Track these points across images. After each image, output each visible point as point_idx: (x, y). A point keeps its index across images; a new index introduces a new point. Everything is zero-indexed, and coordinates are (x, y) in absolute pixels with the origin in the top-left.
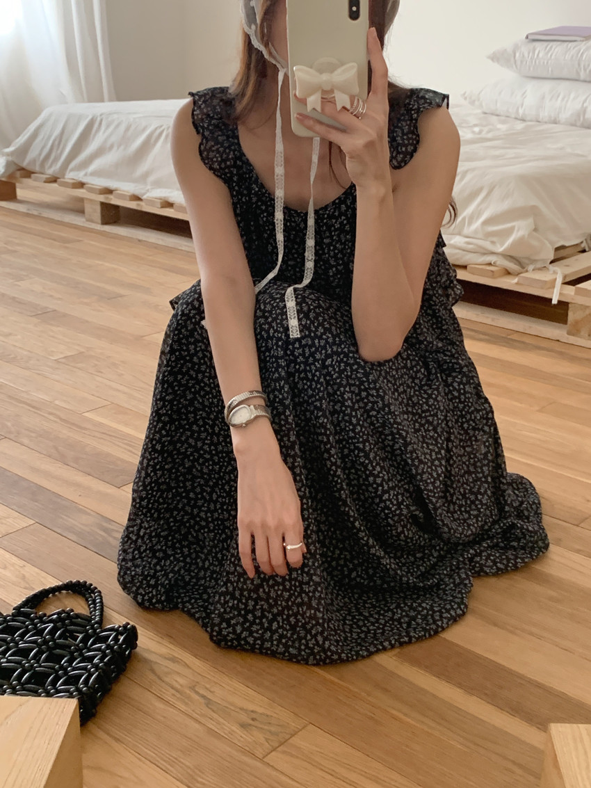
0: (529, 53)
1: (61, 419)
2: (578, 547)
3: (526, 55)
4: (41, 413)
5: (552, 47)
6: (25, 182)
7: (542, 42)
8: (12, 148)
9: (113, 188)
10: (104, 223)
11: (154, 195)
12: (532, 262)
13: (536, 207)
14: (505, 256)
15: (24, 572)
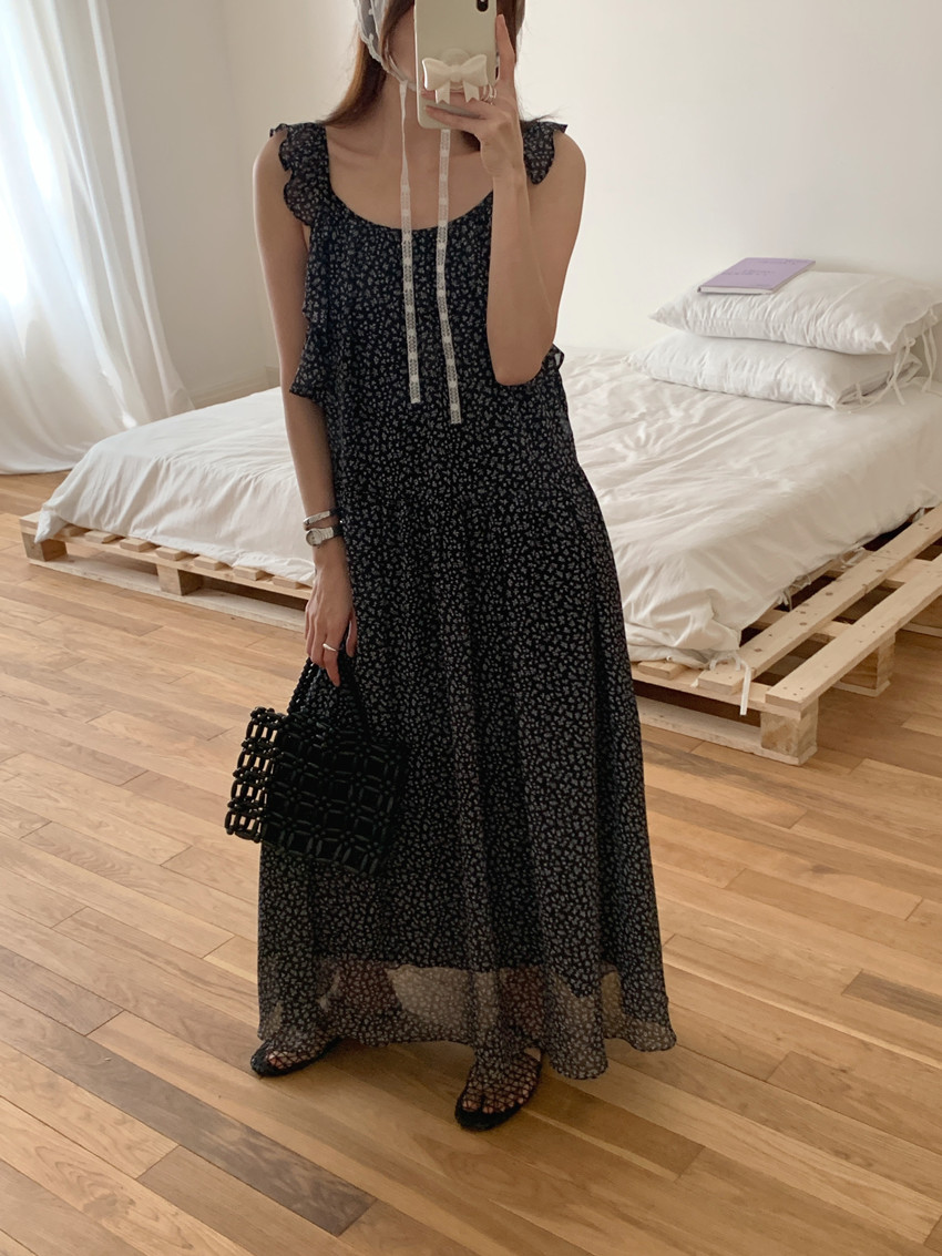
0: (703, 312)
1: (180, 970)
2: (763, 1115)
3: (700, 314)
4: (157, 963)
5: (731, 303)
6: (77, 539)
7: (719, 297)
8: (56, 499)
9: (194, 551)
10: (185, 593)
11: (246, 563)
12: (714, 654)
13: (710, 590)
14: (682, 650)
15: (177, 1223)
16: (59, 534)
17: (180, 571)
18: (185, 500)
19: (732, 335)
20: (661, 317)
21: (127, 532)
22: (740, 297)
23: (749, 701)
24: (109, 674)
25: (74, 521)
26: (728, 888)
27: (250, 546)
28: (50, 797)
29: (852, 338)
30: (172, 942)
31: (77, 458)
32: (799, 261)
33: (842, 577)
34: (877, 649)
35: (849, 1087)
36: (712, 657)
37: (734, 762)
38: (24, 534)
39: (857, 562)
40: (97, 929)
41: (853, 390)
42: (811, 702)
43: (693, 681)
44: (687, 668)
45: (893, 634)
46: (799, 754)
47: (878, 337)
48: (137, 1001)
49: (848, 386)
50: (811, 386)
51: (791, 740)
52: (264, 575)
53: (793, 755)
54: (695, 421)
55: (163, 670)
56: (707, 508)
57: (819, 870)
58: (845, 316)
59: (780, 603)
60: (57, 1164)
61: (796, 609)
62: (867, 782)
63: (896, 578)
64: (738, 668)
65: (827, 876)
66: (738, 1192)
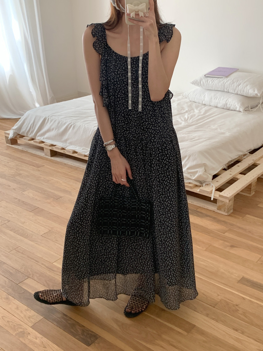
0: (206, 82)
1: (46, 266)
2: (213, 317)
3: (205, 83)
4: (39, 264)
5: (214, 80)
6: (21, 139)
7: (210, 78)
8: (15, 127)
9: (55, 145)
10: (51, 156)
11: (70, 148)
12: (204, 182)
13: (205, 163)
14: (195, 180)
15: (42, 340)
16: (16, 137)
17: (50, 150)
18: (53, 129)
19: (214, 89)
20: (193, 83)
21: (35, 138)
22: (217, 78)
23: (214, 196)
24: (28, 178)
25: (20, 133)
26: (205, 250)
27: (71, 144)
28: (10, 214)
29: (249, 92)
30: (44, 258)
31: (22, 115)
32: (234, 69)
33: (242, 161)
34: (252, 183)
35: (238, 310)
36: (204, 183)
37: (209, 213)
38: (5, 136)
39: (247, 157)
40: (22, 253)
41: (248, 107)
42: (232, 197)
43: (198, 189)
44: (197, 186)
45: (256, 179)
46: (228, 212)
47: (256, 92)
48: (33, 275)
49: (246, 106)
50: (236, 105)
51: (225, 208)
52: (75, 152)
53: (226, 212)
54: (202, 113)
55: (44, 178)
56: (205, 139)
57: (232, 246)
58: (247, 85)
59: (224, 168)
60: (8, 321)
61: (229, 170)
62: (247, 221)
63: (258, 162)
64: (211, 186)
65: (234, 248)
66: (204, 339)
